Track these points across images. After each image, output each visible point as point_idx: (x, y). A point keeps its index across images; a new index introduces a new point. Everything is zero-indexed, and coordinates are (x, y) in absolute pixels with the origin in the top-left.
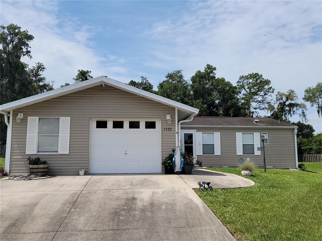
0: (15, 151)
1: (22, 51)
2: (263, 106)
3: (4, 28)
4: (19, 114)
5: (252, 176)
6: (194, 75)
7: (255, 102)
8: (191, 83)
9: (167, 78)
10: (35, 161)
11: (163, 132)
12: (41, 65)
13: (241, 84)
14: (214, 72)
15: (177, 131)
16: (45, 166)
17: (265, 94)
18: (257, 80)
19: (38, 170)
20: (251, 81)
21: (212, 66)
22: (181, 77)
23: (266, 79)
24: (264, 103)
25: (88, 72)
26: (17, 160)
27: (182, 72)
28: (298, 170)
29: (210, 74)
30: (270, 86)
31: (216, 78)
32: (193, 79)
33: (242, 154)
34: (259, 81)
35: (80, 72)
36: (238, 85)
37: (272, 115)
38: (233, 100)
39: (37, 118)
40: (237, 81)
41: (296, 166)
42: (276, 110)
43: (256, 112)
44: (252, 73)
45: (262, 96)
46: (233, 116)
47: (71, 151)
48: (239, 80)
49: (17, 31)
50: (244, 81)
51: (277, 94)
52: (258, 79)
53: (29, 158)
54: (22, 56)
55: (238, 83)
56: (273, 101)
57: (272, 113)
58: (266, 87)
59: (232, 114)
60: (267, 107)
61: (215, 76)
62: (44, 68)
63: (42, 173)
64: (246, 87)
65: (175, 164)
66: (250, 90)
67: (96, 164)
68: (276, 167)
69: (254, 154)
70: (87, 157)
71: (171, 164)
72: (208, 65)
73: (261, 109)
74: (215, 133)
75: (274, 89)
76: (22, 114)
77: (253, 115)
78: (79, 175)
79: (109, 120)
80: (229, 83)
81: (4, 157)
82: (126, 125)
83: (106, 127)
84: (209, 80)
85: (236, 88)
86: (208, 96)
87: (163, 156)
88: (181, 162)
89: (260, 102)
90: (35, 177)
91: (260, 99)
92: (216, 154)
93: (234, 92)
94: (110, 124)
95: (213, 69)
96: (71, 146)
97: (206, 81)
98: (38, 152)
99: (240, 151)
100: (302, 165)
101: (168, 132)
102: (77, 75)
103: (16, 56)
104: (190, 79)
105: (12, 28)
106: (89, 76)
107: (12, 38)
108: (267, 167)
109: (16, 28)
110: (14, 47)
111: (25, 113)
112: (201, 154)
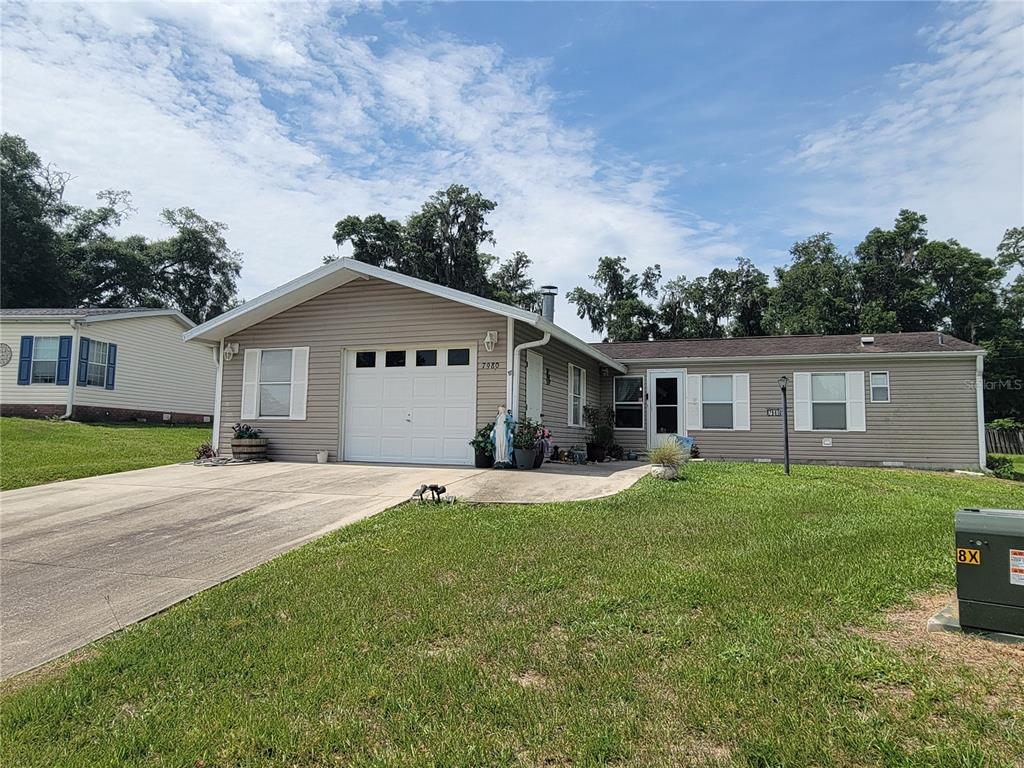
0: (227, 414)
1: (477, 234)
3: (442, 194)
4: (231, 345)
6: (864, 240)
8: (856, 260)
9: (795, 254)
10: (243, 432)
11: (481, 372)
12: (521, 257)
13: (1011, 249)
14: (921, 226)
15: (509, 369)
16: (255, 442)
21: (915, 214)
22: (828, 250)
25: (619, 259)
27: (830, 236)
28: (980, 474)
29: (909, 234)
31: (928, 243)
32: (861, 250)
33: (809, 428)
35: (604, 262)
36: (1001, 255)
38: (977, 294)
39: (259, 351)
40: (997, 245)
41: (979, 463)
47: (309, 415)
48: (1005, 242)
49: (464, 196)
50: (1017, 242)
53: (235, 426)
54: (479, 242)
55: (1000, 248)
61: (926, 237)
62: (528, 261)
65: (493, 445)
67: (355, 441)
68: (912, 465)
69: (845, 428)
70: (335, 425)
72: (904, 212)
78: (316, 462)
79: (379, 350)
80: (966, 251)
81: (212, 428)
82: (411, 358)
83: (373, 365)
84: (907, 250)
85: (989, 263)
86: (902, 289)
87: (479, 426)
88: (508, 442)
90: (236, 462)
93: (980, 275)
94: (381, 359)
95: (917, 220)
96: (310, 404)
98: (259, 416)
99: (803, 421)
100: (1005, 460)
101: (491, 371)
102: (598, 268)
103: (465, 244)
104: (854, 251)
105: (455, 193)
106: (622, 268)
107: (456, 210)
108: (885, 463)
109: (461, 190)
110: (462, 226)
111: (241, 343)
112: (699, 427)
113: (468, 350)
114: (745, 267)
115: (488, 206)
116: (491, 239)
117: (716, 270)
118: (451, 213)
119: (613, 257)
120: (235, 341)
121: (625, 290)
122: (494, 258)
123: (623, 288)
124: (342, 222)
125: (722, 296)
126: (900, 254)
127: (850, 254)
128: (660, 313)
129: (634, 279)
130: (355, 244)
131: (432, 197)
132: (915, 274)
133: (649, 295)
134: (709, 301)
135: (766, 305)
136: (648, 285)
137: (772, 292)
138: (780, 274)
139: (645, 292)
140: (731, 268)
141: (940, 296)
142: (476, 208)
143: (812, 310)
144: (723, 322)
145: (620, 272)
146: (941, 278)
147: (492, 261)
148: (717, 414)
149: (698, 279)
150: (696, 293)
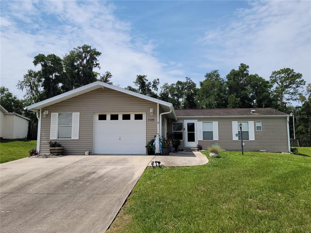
0: (43, 138)
1: (93, 64)
2: (295, 97)
3: (80, 48)
4: (45, 111)
5: (217, 157)
6: (229, 73)
7: (288, 94)
8: (227, 80)
9: (206, 77)
10: (54, 145)
11: (148, 122)
12: (109, 74)
13: (274, 78)
14: (247, 69)
15: (158, 121)
16: (60, 148)
17: (298, 87)
18: (288, 74)
19: (54, 151)
20: (283, 75)
21: (245, 65)
22: (218, 76)
23: (298, 73)
24: (296, 94)
25: (144, 76)
26: (45, 144)
27: (218, 71)
28: (289, 153)
29: (243, 72)
30: (302, 79)
31: (249, 75)
32: (228, 77)
33: (237, 139)
34: (291, 75)
35: (139, 77)
36: (271, 80)
37: (303, 105)
38: (265, 93)
39: (57, 114)
41: (288, 150)
42: (308, 100)
43: (289, 103)
44: (283, 69)
45: (294, 88)
46: (265, 107)
47: (80, 137)
48: (272, 76)
49: (89, 49)
50: (276, 76)
51: (308, 86)
52: (290, 73)
53: (50, 142)
54: (94, 67)
55: (270, 78)
56: (304, 92)
57: (303, 103)
58: (298, 80)
59: (264, 106)
60: (298, 98)
61: (249, 73)
62: (111, 76)
63: (57, 153)
64: (279, 81)
65: (155, 147)
66: (282, 83)
67: (98, 147)
68: (269, 151)
69: (248, 139)
70: (91, 141)
71: (151, 147)
72: (242, 64)
73: (293, 100)
74: (213, 122)
75: (305, 82)
76: (47, 112)
77: (285, 105)
78: (85, 155)
79: (108, 114)
80: (261, 78)
82: (120, 117)
83: (105, 119)
84: (243, 77)
85: (268, 82)
86: (242, 90)
87: (148, 141)
88: (160, 146)
89: (292, 94)
90: (52, 156)
91: (292, 91)
92: (214, 139)
93: (265, 86)
94: (108, 117)
95: (246, 67)
96: (80, 133)
97: (241, 78)
98: (58, 138)
100: (295, 149)
101: (152, 122)
102: (136, 79)
103: (89, 68)
104: (226, 77)
105: (85, 48)
106: (145, 79)
107: (85, 55)
108: (261, 151)
109: (88, 47)
110: (87, 61)
111: (49, 110)
112: (202, 139)
113: (142, 115)
114: (189, 81)
115: (98, 54)
116: (99, 67)
117: (179, 81)
118: (84, 55)
119: (142, 75)
120: (46, 110)
121: (146, 88)
122: (98, 74)
123: (145, 87)
124: (37, 56)
125: (181, 91)
126: (240, 79)
127: (225, 78)
128: (160, 96)
129: (150, 83)
130: (42, 65)
131: (74, 48)
132: (246, 85)
133: (155, 90)
134: (176, 92)
135: (196, 94)
136: (154, 86)
137: (198, 90)
138: (202, 84)
139: (153, 88)
140: (184, 80)
141: (253, 93)
142: (93, 54)
143: (213, 97)
144: (181, 100)
145: (145, 81)
146: (253, 87)
147: (97, 75)
148: (208, 135)
149: (172, 84)
150: (171, 89)
